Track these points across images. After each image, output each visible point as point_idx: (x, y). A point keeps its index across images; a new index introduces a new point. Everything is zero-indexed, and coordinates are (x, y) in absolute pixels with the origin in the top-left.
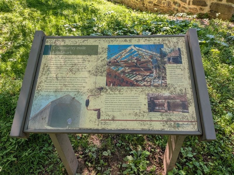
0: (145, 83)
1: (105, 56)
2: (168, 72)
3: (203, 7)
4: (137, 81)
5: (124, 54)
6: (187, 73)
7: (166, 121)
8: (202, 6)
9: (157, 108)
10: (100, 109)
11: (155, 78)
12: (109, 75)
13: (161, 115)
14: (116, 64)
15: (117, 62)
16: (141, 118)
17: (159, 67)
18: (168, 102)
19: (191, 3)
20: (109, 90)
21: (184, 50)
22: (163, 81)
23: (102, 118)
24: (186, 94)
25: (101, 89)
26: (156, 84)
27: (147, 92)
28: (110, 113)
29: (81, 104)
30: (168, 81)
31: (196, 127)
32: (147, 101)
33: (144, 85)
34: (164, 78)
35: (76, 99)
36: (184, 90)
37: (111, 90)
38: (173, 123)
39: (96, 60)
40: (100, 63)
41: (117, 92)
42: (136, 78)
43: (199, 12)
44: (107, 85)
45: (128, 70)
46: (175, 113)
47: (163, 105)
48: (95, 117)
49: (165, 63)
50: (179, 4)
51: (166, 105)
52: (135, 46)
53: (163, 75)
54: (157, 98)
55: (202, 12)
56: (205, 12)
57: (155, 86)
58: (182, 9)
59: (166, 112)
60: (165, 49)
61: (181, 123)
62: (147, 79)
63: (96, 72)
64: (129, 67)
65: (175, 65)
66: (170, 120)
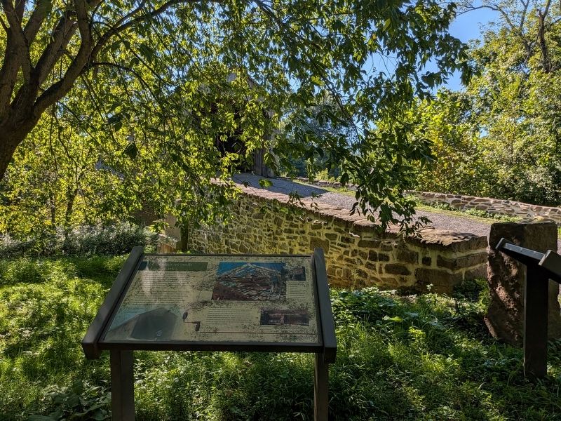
0: (260, 298)
1: (214, 272)
2: (288, 288)
3: (405, 276)
4: (250, 296)
5: (238, 271)
6: (310, 289)
7: (281, 334)
8: (402, 274)
9: (272, 321)
10: (200, 322)
11: (273, 293)
12: (216, 289)
13: (276, 328)
14: (227, 279)
15: (229, 277)
16: (250, 331)
17: (278, 283)
18: (285, 316)
19: (384, 270)
20: (214, 304)
21: (309, 268)
22: (282, 296)
23: (201, 330)
24: (307, 308)
25: (205, 303)
26: (273, 299)
27: (261, 306)
28: (211, 326)
29: (176, 317)
30: (288, 296)
31: (316, 339)
32: (260, 314)
33: (259, 299)
34: (283, 293)
35: (172, 311)
36: (305, 305)
37: (217, 304)
38: (288, 336)
39: (203, 275)
40: (207, 278)
41: (225, 306)
42: (250, 293)
43: (400, 284)
44: (212, 298)
45: (240, 285)
46: (292, 326)
47: (278, 318)
48: (194, 329)
49: (286, 279)
50: (365, 273)
51: (282, 318)
52: (252, 264)
53: (283, 290)
54: (272, 312)
55: (405, 285)
56: (410, 285)
57: (271, 301)
58: (372, 281)
59: (282, 324)
60: (287, 267)
61: (298, 335)
62: (263, 294)
63: (201, 287)
64: (243, 283)
65: (298, 282)
66: (286, 333)
